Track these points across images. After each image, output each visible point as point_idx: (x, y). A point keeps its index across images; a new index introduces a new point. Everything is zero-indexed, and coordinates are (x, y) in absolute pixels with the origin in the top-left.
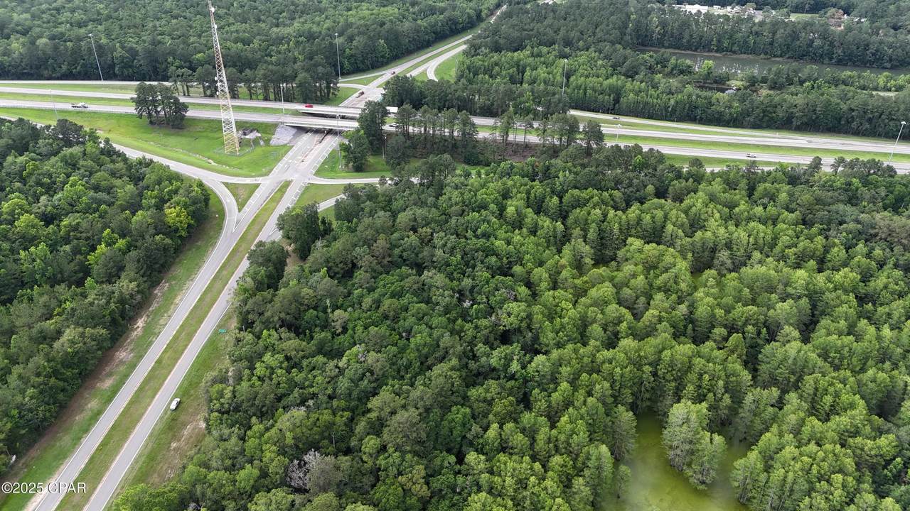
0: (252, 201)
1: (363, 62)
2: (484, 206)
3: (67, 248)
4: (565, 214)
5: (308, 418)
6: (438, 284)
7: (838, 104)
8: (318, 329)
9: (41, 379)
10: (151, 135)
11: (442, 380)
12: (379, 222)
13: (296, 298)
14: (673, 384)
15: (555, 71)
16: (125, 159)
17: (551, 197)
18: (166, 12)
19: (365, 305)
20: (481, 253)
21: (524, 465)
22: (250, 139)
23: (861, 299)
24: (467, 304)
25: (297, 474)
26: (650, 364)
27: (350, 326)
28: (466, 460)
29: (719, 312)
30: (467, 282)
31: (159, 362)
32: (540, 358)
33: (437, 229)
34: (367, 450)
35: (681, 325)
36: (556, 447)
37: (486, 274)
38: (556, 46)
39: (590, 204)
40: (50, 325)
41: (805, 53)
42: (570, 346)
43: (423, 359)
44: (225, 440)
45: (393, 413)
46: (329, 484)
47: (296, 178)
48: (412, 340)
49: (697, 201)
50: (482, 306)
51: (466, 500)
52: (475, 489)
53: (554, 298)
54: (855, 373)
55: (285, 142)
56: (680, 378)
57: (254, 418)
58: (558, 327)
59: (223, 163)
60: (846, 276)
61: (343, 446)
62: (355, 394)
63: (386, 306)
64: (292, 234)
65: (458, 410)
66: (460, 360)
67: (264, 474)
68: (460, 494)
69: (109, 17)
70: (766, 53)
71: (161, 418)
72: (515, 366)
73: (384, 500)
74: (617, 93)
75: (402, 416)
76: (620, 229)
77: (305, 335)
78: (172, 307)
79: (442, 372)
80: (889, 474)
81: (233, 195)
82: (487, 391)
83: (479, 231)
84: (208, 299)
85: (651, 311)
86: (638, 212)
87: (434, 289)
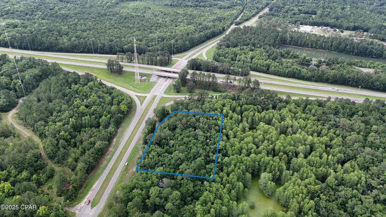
0: (145, 102)
1: (181, 50)
2: (216, 110)
3: (94, 116)
4: (242, 112)
5: (163, 169)
6: (200, 134)
7: (345, 75)
8: (165, 145)
9: (93, 155)
10: (112, 76)
11: (199, 162)
12: (184, 114)
13: (160, 136)
14: (264, 168)
15: (248, 56)
16: (106, 86)
17: (238, 107)
18: (112, 26)
19: (179, 139)
20: (214, 125)
21: (218, 186)
22: (143, 79)
23: (327, 146)
24: (208, 141)
25: (161, 184)
26: (258, 162)
27: (175, 145)
28: (204, 183)
29: (282, 148)
30: (209, 134)
31: (121, 152)
32: (227, 158)
33: (201, 116)
34: (179, 179)
35: (270, 151)
36: (228, 182)
37: (215, 132)
38: (249, 46)
39: (250, 110)
40: (92, 139)
41: (343, 50)
42: (236, 155)
43: (195, 156)
44: (142, 174)
45: (186, 170)
46: (169, 186)
47: (158, 94)
48: (192, 150)
49: (284, 111)
50: (212, 142)
51: (203, 193)
52: (205, 190)
53: (233, 141)
54: (316, 168)
55: (155, 81)
56: (266, 166)
57: (149, 169)
58: (233, 149)
59: (135, 88)
60: (325, 139)
61: (172, 178)
62: (176, 164)
63: (185, 140)
64: (158, 115)
65: (203, 170)
66: (204, 157)
67: (153, 183)
68: (202, 191)
69: (94, 28)
70: (329, 50)
71: (123, 167)
72: (219, 160)
73: (182, 191)
74: (268, 67)
75: (188, 171)
76: (259, 119)
77: (162, 147)
78: (123, 136)
79: (199, 160)
80: (316, 195)
81: (139, 100)
82: (211, 166)
83: (214, 118)
84: (133, 134)
85: (261, 146)
86: (265, 114)
87: (199, 135)
